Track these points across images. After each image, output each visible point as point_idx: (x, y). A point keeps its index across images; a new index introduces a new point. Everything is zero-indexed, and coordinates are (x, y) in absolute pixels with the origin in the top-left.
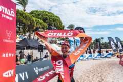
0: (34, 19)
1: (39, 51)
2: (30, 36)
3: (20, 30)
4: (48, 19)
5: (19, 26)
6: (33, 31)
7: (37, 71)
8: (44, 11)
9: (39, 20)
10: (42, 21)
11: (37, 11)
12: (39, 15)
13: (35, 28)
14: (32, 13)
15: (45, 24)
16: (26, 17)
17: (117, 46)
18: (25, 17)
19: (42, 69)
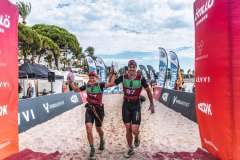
0: (40, 36)
1: (49, 81)
6: (40, 53)
7: (47, 108)
8: (53, 26)
11: (43, 26)
12: (46, 31)
13: (40, 49)
14: (35, 27)
15: (56, 45)
16: (27, 32)
17: (149, 76)
19: (54, 106)
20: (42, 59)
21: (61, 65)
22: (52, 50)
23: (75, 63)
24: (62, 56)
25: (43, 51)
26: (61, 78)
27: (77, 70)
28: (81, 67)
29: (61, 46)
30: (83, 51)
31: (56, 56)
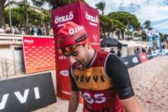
0: (112, 20)
4: (124, 18)
6: (111, 31)
8: (120, 12)
9: (116, 20)
10: (118, 21)
11: (114, 13)
12: (116, 16)
13: (112, 28)
14: (109, 15)
15: (121, 24)
18: (104, 20)
20: (114, 34)
21: (126, 36)
22: (119, 27)
24: (126, 30)
25: (114, 29)
26: (126, 45)
27: (137, 38)
28: (139, 36)
29: (126, 24)
30: (141, 25)
31: (123, 31)
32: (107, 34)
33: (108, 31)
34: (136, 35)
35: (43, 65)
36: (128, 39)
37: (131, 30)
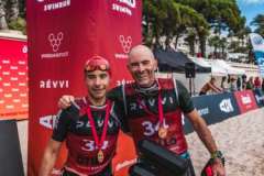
0: (177, 6)
1: (187, 77)
2: (167, 43)
3: (147, 31)
4: (208, 4)
5: (144, 23)
9: (187, 7)
13: (177, 25)
15: (201, 17)
20: (181, 40)
21: (209, 50)
22: (196, 26)
23: (234, 45)
24: (212, 34)
25: (182, 29)
26: (208, 70)
27: (236, 56)
28: (242, 50)
29: (210, 18)
31: (202, 35)
32: (163, 39)
33: (165, 32)
34: (235, 48)
35: (9, 107)
36: (216, 56)
37: (224, 34)
